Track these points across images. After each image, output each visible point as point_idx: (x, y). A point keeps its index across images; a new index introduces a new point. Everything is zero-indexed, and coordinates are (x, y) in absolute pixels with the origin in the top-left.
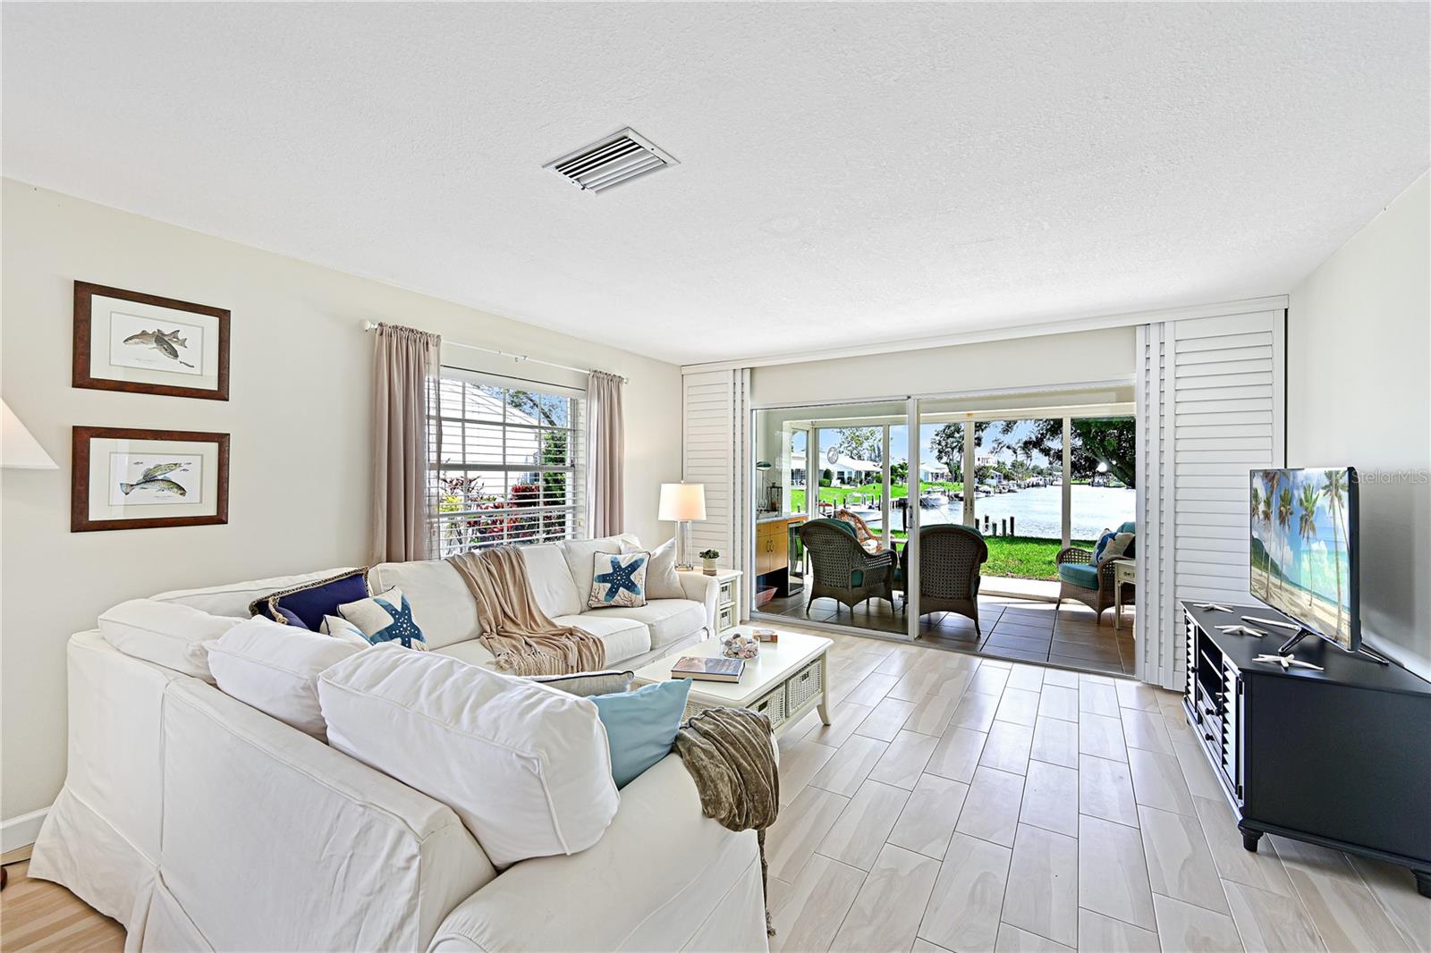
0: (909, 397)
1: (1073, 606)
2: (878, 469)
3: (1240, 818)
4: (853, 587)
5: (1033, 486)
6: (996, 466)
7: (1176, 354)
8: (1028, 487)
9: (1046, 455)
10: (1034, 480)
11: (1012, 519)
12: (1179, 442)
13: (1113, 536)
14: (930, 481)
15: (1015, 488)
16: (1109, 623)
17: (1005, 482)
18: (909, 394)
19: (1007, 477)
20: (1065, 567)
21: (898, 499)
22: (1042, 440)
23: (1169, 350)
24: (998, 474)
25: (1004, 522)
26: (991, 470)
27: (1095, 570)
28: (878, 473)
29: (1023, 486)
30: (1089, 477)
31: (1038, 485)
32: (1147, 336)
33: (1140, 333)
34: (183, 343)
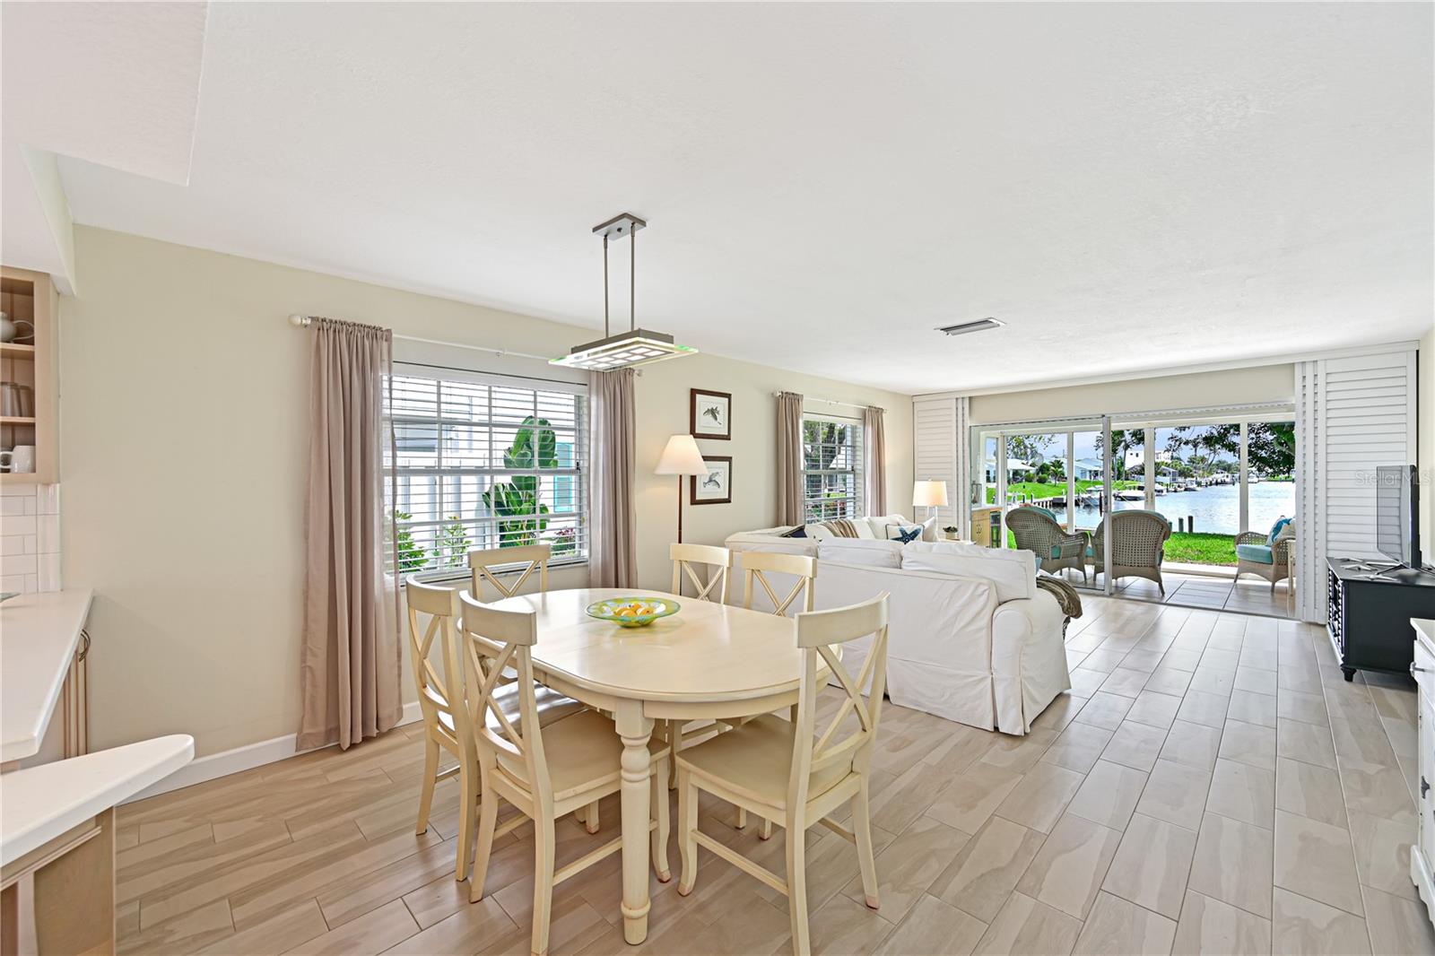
0: (1103, 416)
1: (1251, 580)
2: (1027, 468)
3: (1341, 662)
4: (1053, 558)
5: (1217, 483)
6: (1170, 461)
7: (1327, 383)
8: (1211, 484)
9: (1230, 451)
10: (1219, 477)
11: (1191, 519)
12: (1329, 447)
13: (1288, 522)
14: (1088, 479)
15: (1195, 486)
16: (1283, 592)
17: (1180, 480)
18: (1103, 413)
19: (1183, 474)
20: (1241, 548)
21: (1051, 499)
22: (1226, 435)
23: (1321, 380)
24: (1172, 470)
25: (1181, 521)
26: (1163, 467)
27: (1270, 549)
28: (1027, 471)
29: (1204, 484)
30: (1284, 473)
31: (1223, 483)
32: (1303, 371)
33: (1298, 369)
34: (718, 413)
